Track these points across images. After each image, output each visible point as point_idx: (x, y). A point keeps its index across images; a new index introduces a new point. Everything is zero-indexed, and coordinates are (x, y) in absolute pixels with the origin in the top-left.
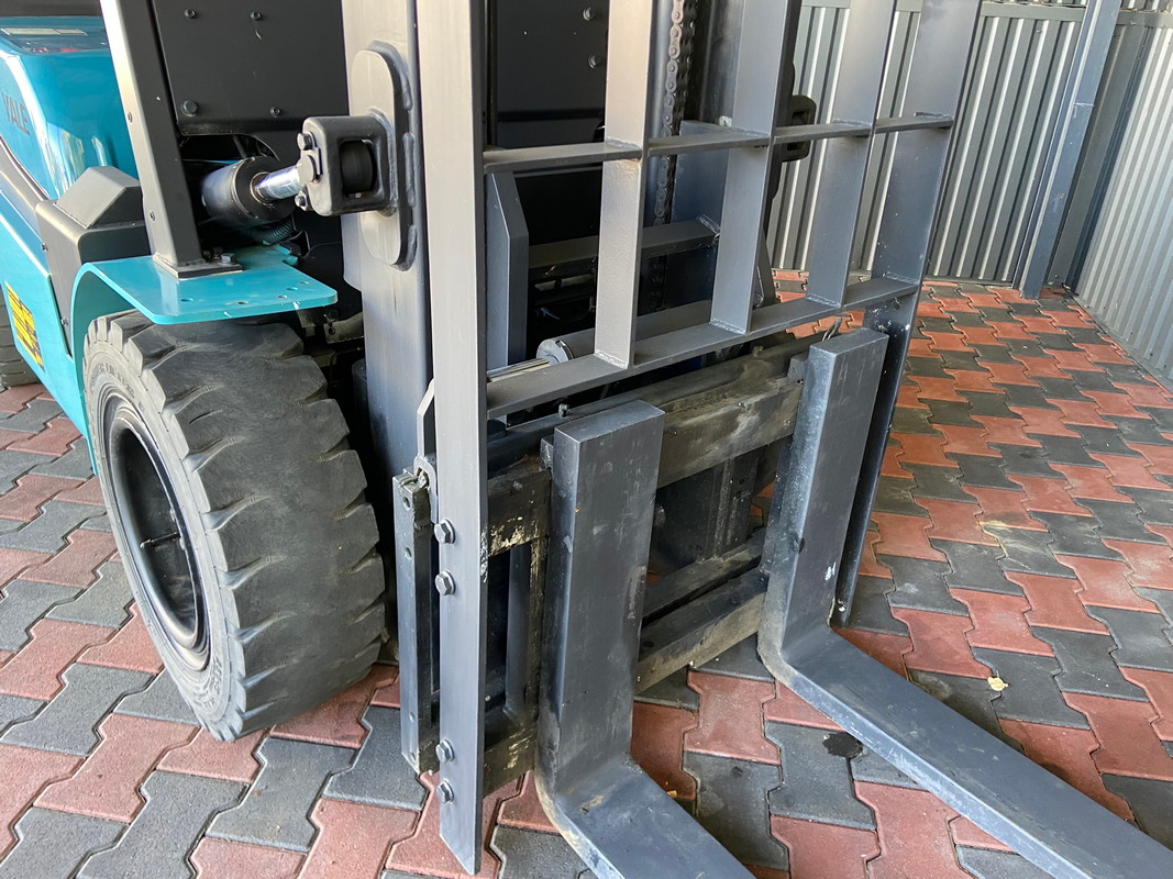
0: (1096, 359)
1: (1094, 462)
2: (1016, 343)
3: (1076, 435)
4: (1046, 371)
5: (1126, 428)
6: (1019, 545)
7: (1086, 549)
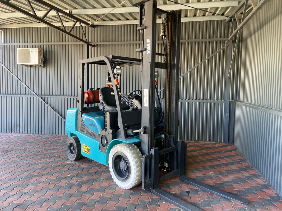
0: (234, 153)
1: (229, 166)
2: (222, 151)
3: (227, 163)
4: (226, 155)
5: (235, 162)
6: (215, 175)
7: (224, 175)
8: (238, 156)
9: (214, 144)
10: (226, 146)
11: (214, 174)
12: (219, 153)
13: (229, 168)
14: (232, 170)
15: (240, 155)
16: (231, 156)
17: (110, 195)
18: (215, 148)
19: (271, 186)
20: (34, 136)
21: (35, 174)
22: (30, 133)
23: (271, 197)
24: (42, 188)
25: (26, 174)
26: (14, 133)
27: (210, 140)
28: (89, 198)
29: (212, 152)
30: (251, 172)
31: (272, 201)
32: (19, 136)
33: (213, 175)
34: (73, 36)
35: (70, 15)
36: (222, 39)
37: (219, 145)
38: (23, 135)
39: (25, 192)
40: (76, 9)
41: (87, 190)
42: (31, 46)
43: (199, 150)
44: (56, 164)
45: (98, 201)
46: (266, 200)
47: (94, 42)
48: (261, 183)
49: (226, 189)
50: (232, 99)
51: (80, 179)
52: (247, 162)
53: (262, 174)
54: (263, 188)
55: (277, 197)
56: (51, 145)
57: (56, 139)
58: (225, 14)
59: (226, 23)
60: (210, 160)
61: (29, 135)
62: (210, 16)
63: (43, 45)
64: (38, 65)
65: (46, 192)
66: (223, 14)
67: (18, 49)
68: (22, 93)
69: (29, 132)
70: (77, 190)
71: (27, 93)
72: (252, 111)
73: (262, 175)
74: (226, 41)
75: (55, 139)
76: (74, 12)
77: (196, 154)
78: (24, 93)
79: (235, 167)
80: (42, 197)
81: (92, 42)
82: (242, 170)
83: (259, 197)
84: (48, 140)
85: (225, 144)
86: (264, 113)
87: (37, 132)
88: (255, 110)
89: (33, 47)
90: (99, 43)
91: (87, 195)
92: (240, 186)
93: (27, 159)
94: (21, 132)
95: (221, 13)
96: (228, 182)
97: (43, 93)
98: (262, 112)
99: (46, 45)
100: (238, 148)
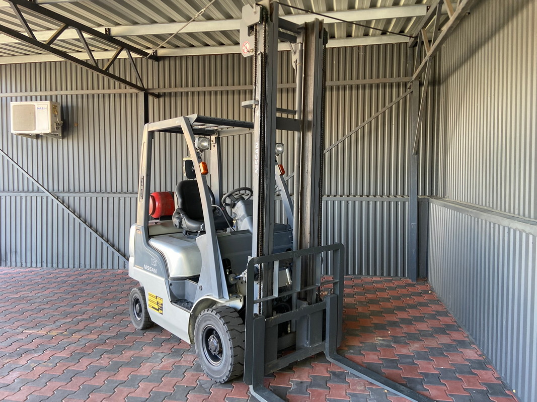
0: (426, 298)
1: (413, 324)
2: (403, 295)
3: (411, 318)
4: (410, 302)
5: (426, 316)
6: (383, 342)
7: (401, 343)
8: (434, 304)
9: (391, 281)
10: (413, 285)
11: (383, 340)
12: (398, 298)
13: (413, 328)
14: (417, 332)
15: (437, 301)
16: (421, 304)
17: (171, 387)
18: (391, 288)
19: (490, 363)
20: (43, 273)
21: (31, 347)
22: (36, 267)
23: (489, 385)
24: (39, 375)
25: (14, 346)
26: (6, 266)
27: (382, 274)
28: (127, 396)
29: (384, 298)
30: (456, 336)
31: (490, 394)
32: (13, 272)
33: (379, 342)
34: (113, 76)
35: (108, 37)
36: (403, 79)
37: (401, 283)
38: (22, 270)
39: (4, 384)
40: (118, 24)
41: (127, 378)
42: (39, 98)
43: (358, 294)
44: (75, 328)
45: (145, 400)
46: (478, 392)
47: (159, 87)
48: (472, 358)
49: (400, 371)
50: (424, 194)
51: (117, 356)
52: (449, 317)
53: (476, 339)
54: (474, 368)
55: (500, 385)
56: (73, 289)
57: (84, 277)
58: (406, 31)
59: (408, 49)
60: (379, 314)
61: (34, 269)
62: (378, 36)
63: (61, 95)
64: (50, 134)
65: (46, 383)
66: (402, 32)
67: (12, 104)
68: (21, 189)
69: (34, 265)
70: (107, 378)
71: (31, 189)
72: (457, 217)
73: (476, 341)
74: (409, 82)
75: (82, 277)
76: (115, 31)
77: (353, 301)
78: (26, 189)
79: (425, 325)
80: (36, 394)
81: (155, 88)
82: (437, 333)
83: (465, 386)
84: (69, 279)
85: (410, 281)
86: (476, 219)
87: (49, 265)
88: (461, 214)
89: (41, 100)
90: (167, 91)
91: (125, 389)
92: (430, 364)
93: (21, 317)
94: (19, 264)
95: (397, 31)
96: (408, 356)
97: (61, 189)
98: (473, 218)
99: (67, 96)
100: (435, 289)
